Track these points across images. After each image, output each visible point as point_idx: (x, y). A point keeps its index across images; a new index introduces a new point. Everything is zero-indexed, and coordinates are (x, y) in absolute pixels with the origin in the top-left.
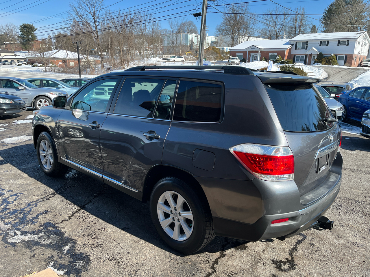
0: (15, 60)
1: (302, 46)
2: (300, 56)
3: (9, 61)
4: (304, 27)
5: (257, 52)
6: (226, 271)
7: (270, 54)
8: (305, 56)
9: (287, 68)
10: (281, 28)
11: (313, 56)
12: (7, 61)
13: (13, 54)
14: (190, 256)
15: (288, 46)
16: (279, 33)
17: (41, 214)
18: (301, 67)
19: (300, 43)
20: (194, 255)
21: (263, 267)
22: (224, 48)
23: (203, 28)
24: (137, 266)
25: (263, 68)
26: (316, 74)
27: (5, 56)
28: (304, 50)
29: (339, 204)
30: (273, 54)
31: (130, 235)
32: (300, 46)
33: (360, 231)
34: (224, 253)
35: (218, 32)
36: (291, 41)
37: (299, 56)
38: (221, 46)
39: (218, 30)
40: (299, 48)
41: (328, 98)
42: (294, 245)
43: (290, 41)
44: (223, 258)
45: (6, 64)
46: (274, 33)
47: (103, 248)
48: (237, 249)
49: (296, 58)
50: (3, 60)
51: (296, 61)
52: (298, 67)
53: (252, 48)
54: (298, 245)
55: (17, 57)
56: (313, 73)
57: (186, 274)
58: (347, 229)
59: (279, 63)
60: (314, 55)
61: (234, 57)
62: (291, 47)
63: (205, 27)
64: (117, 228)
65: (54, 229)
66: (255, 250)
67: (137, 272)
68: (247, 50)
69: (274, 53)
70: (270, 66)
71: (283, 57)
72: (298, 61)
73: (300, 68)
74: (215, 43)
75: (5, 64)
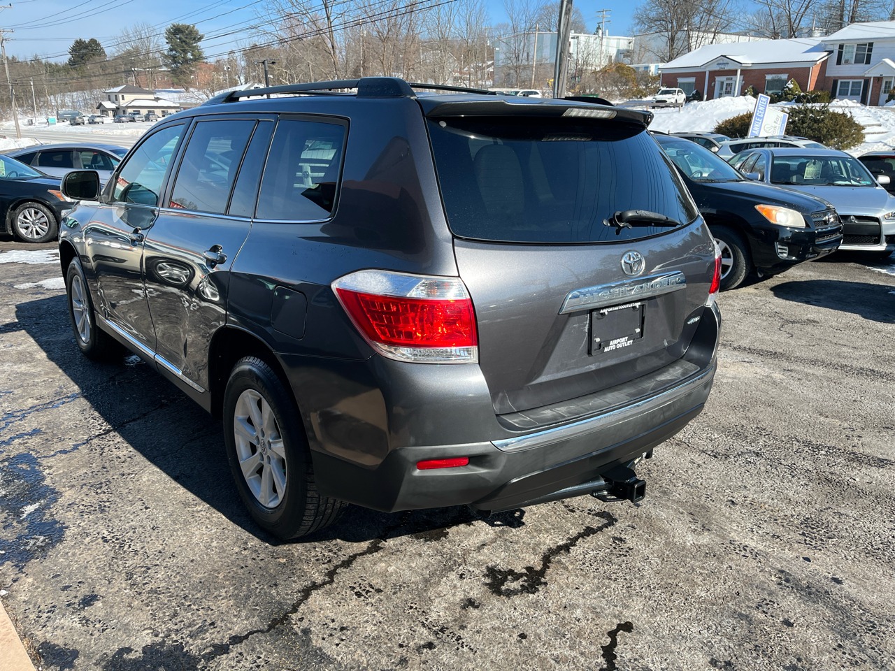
0: (156, 110)
1: (856, 55)
2: (851, 81)
3: (144, 112)
4: (867, 6)
5: (734, 72)
6: (358, 584)
7: (769, 77)
8: (863, 81)
9: (808, 112)
10: (803, 9)
11: (886, 82)
12: (139, 114)
13: (152, 97)
14: (294, 545)
15: (820, 56)
16: (797, 21)
17: (20, 436)
18: (847, 111)
19: (850, 46)
20: (305, 544)
21: (455, 582)
22: (650, 65)
23: (566, 14)
24: (157, 558)
25: (741, 114)
26: (889, 129)
27: (133, 101)
28: (862, 66)
29: (761, 450)
30: (777, 78)
31: (185, 490)
32: (850, 54)
33: (776, 520)
34: (382, 544)
35: (638, 24)
36: (826, 43)
37: (849, 82)
38: (643, 60)
39: (637, 21)
40: (847, 62)
41: (868, 185)
42: (569, 539)
43: (823, 43)
44: (371, 555)
45: (136, 119)
46: (784, 21)
47: (107, 514)
48: (417, 538)
49: (841, 86)
50: (130, 111)
51: (839, 94)
52: (840, 111)
53: (721, 62)
54: (580, 539)
55: (160, 103)
56: (880, 125)
57: (258, 583)
58: (741, 512)
59: (792, 100)
60: (888, 80)
61: (668, 89)
62: (826, 58)
63: (569, 10)
64: (164, 475)
65: (29, 469)
66: (462, 542)
67: (149, 569)
68: (705, 68)
69: (780, 75)
70: (761, 108)
71: (803, 86)
72: (844, 94)
73: (843, 113)
74: (628, 54)
75: (133, 120)
